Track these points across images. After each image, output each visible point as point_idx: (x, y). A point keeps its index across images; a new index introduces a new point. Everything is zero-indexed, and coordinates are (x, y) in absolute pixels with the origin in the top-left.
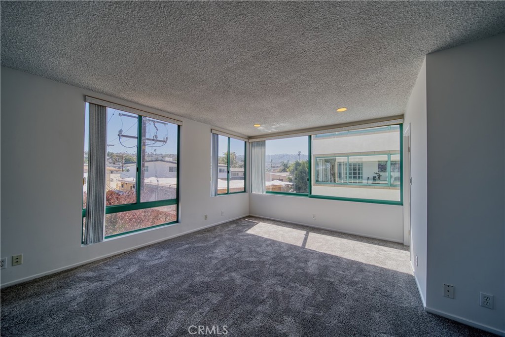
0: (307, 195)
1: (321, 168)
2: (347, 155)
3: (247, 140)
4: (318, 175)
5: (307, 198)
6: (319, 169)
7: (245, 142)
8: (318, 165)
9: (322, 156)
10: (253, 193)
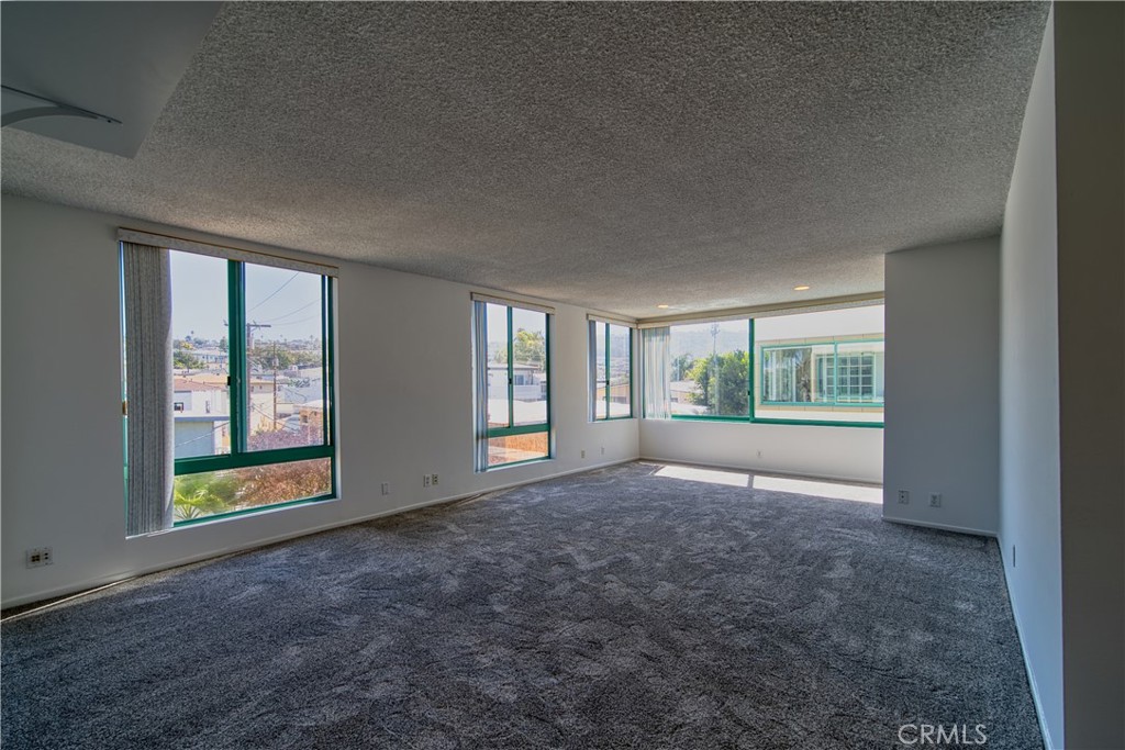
0: (747, 419)
1: (774, 368)
2: (834, 341)
3: (634, 326)
4: (767, 387)
5: (748, 423)
6: (769, 370)
7: (631, 330)
8: (767, 361)
9: (777, 344)
10: (647, 418)
